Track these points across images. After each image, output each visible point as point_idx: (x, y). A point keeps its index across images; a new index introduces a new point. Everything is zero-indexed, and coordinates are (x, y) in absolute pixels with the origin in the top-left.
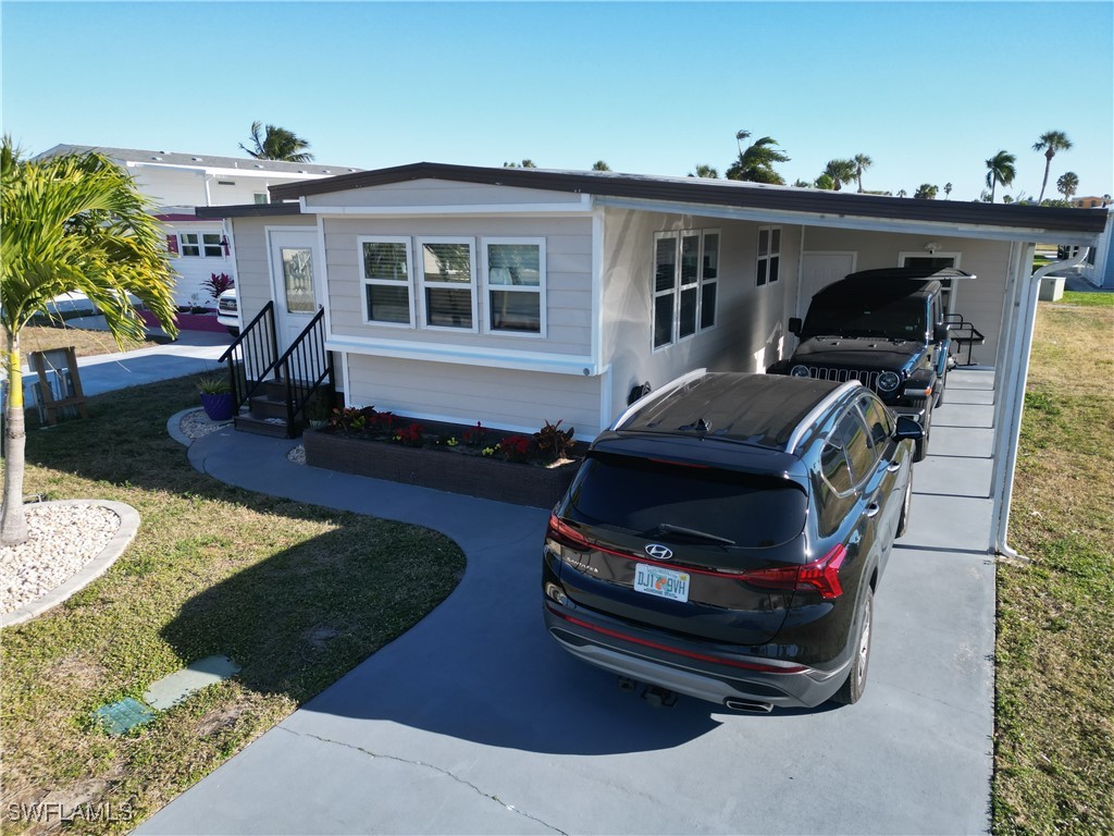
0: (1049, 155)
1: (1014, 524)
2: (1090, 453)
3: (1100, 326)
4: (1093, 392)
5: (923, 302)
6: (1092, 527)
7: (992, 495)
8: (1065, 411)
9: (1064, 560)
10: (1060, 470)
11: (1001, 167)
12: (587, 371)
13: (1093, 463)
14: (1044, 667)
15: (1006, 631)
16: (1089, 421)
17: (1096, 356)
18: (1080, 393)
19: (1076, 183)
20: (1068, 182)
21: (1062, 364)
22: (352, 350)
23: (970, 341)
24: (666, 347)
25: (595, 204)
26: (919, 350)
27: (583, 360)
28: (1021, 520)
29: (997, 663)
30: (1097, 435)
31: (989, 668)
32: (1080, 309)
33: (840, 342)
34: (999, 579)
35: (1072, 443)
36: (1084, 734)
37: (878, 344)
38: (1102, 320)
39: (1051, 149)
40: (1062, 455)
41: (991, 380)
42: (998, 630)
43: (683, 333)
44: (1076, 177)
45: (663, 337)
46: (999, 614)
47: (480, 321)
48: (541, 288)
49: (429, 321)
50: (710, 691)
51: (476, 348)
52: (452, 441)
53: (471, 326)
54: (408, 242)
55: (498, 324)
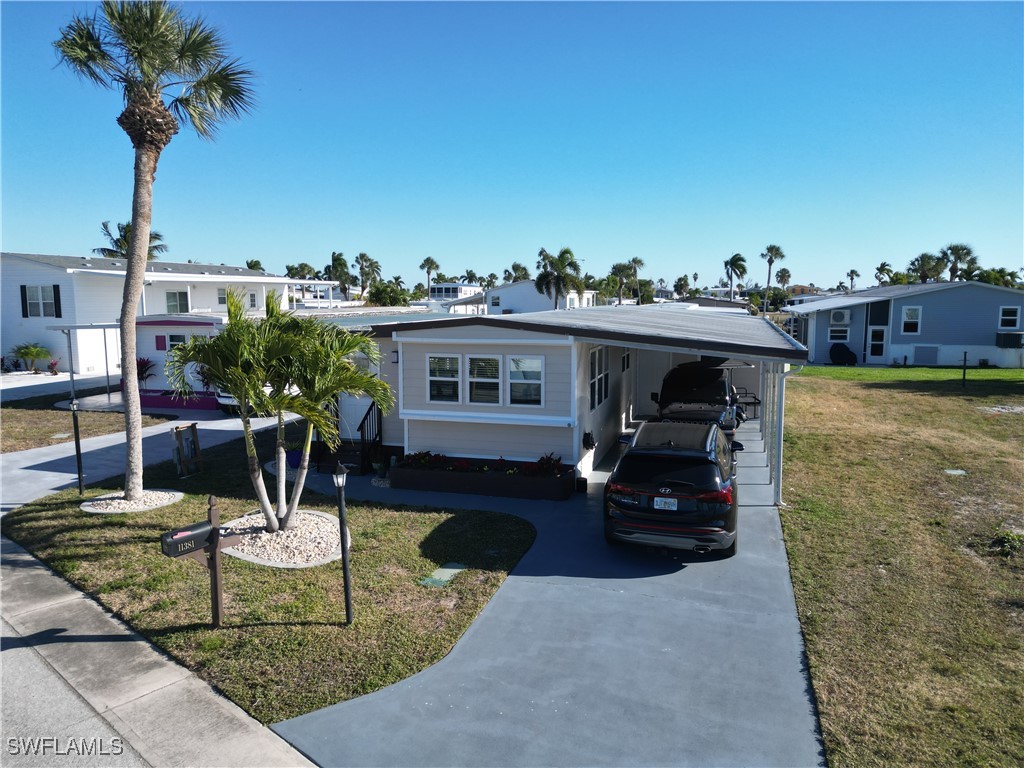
0: (771, 262)
1: (783, 494)
2: (814, 462)
3: (814, 390)
4: (813, 431)
5: (724, 382)
6: (818, 494)
7: (771, 483)
8: (800, 442)
9: (808, 506)
10: (801, 471)
11: (736, 264)
12: (569, 425)
13: (816, 467)
14: (803, 541)
15: (786, 531)
16: (812, 447)
17: (813, 410)
18: (806, 432)
19: (789, 276)
20: (783, 275)
21: (795, 416)
22: (411, 418)
23: (754, 404)
24: (594, 411)
25: (575, 340)
26: (725, 410)
27: (567, 420)
28: (787, 493)
29: (785, 541)
30: (817, 453)
31: (782, 542)
32: (802, 379)
33: (684, 406)
34: (781, 515)
35: (804, 458)
36: (820, 558)
37: (705, 407)
38: (815, 386)
39: (771, 258)
40: (801, 464)
41: (758, 427)
42: (783, 531)
43: (599, 403)
44: (788, 272)
45: (593, 407)
46: (782, 526)
47: (504, 400)
48: (542, 382)
49: (471, 400)
50: (688, 544)
51: (501, 414)
52: (486, 468)
53: (498, 402)
54: (459, 356)
55: (513, 401)
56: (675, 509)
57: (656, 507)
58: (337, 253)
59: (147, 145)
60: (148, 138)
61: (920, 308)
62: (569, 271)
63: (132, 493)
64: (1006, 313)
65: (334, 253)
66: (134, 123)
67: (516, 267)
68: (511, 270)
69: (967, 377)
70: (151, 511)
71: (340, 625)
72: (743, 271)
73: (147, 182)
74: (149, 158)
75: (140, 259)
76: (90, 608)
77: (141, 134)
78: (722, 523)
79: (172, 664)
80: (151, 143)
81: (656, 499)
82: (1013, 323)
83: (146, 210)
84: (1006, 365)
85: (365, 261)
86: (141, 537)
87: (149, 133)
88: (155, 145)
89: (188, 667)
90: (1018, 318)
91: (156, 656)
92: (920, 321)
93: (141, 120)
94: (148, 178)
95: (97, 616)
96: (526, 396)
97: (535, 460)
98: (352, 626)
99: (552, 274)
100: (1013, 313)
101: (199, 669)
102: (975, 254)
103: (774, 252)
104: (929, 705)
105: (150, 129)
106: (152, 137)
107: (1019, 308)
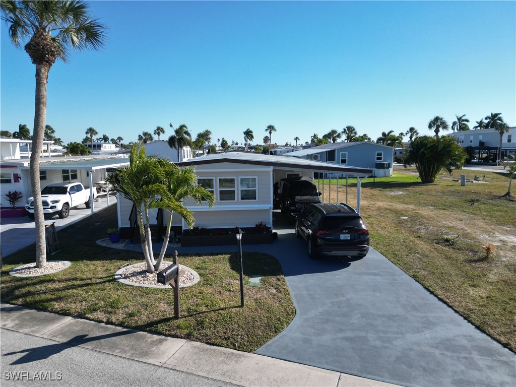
11: (248, 134)
27: (269, 206)
47: (238, 198)
48: (256, 188)
49: (220, 200)
50: (355, 253)
51: (238, 205)
52: (230, 232)
53: (234, 200)
54: (214, 178)
55: (242, 199)
56: (349, 239)
57: (341, 239)
58: (22, 125)
59: (44, 63)
60: (46, 59)
61: (347, 153)
62: (186, 136)
63: (41, 264)
64: (378, 154)
65: (20, 125)
66: (39, 50)
67: (145, 134)
68: (142, 135)
69: (375, 181)
70: (61, 272)
71: (239, 307)
72: (252, 137)
73: (45, 84)
74: (45, 70)
75: (42, 128)
76: (85, 323)
77: (42, 56)
78: (367, 243)
79: (169, 338)
80: (47, 61)
81: (341, 235)
82: (380, 159)
83: (44, 100)
84: (380, 176)
85: (49, 129)
86: (74, 285)
87: (47, 56)
88: (49, 63)
89: (181, 338)
90: (382, 156)
91: (156, 337)
92: (347, 158)
93: (43, 48)
94: (45, 82)
95: (96, 325)
96: (249, 195)
97: (255, 226)
98: (245, 306)
99: (176, 138)
100: (380, 154)
101: (188, 337)
102: (356, 130)
103: (271, 128)
104: (482, 298)
105: (48, 54)
106: (48, 58)
107: (382, 152)
